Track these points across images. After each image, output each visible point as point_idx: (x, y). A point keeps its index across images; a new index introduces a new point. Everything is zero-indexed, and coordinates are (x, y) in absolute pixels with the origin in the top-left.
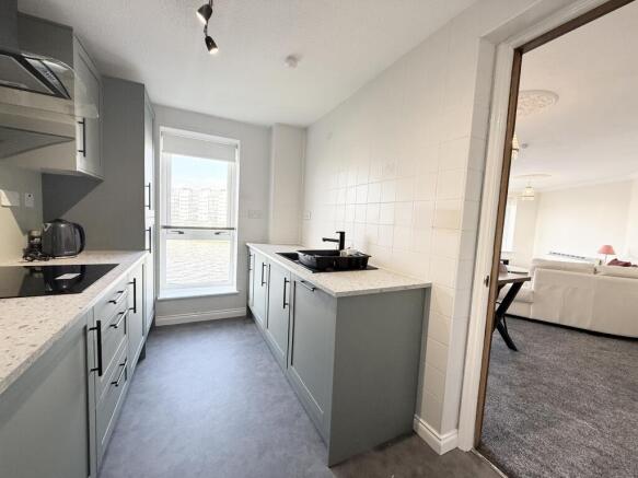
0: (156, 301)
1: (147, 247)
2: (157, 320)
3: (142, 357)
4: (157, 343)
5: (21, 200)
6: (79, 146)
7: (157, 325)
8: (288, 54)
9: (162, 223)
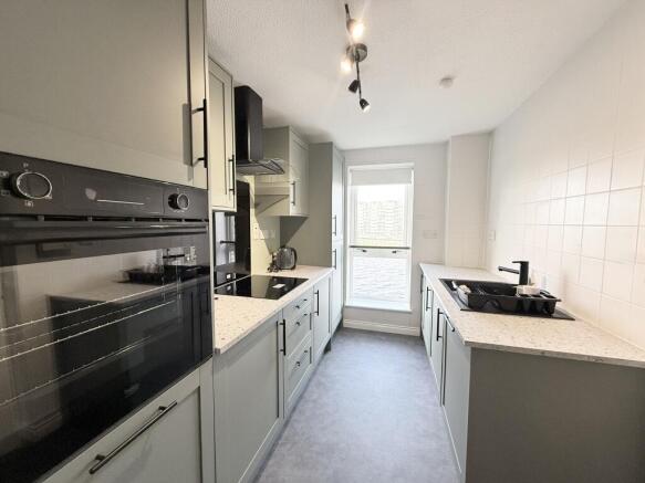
0: (344, 308)
1: (333, 264)
2: (345, 321)
3: (327, 349)
4: (341, 340)
5: (270, 234)
6: (292, 199)
7: (345, 326)
8: (443, 76)
9: (349, 244)
